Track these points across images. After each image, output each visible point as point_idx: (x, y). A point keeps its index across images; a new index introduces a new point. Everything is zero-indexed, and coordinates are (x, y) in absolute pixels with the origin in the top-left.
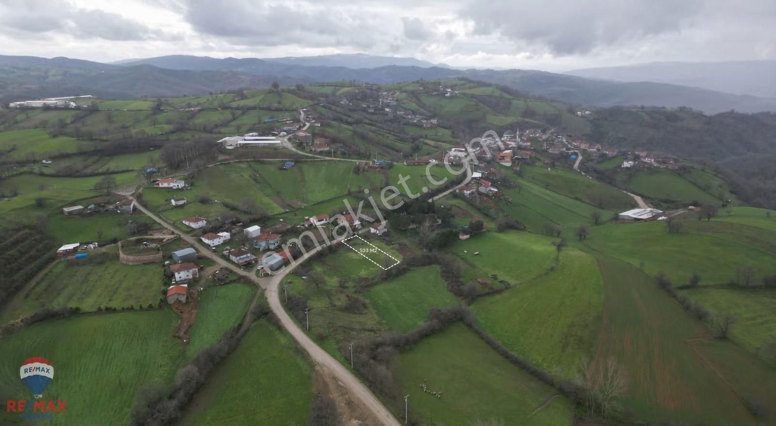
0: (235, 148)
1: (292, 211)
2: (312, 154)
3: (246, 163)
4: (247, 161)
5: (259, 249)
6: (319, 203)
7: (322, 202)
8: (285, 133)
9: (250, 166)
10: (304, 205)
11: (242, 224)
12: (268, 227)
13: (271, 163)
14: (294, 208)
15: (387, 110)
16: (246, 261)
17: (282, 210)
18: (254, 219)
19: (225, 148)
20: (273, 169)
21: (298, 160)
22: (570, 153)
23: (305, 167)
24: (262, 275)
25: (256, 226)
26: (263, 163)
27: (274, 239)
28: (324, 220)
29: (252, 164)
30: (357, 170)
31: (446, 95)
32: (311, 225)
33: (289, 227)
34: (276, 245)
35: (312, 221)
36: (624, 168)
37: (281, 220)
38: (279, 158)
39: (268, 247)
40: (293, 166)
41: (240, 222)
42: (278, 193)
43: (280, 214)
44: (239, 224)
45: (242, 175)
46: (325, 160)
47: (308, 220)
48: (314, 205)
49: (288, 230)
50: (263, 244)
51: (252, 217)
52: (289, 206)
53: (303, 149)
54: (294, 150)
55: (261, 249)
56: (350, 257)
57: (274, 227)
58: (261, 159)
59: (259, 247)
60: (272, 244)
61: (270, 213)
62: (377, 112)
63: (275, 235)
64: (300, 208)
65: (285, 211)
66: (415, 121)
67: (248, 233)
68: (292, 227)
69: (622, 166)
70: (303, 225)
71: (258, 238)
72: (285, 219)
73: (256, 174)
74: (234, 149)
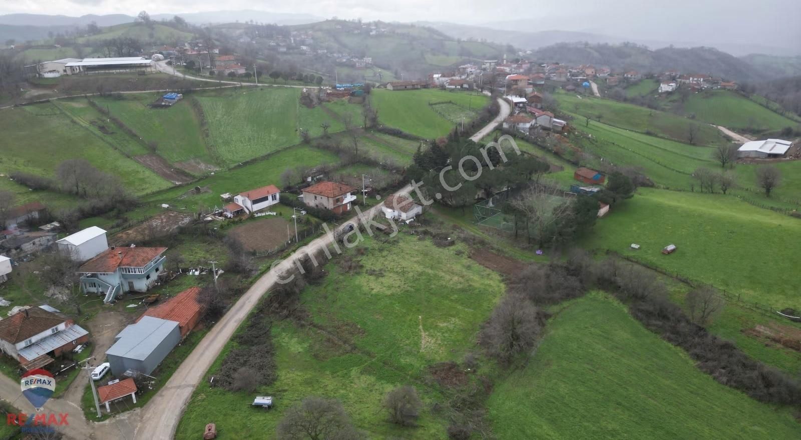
0: (61, 76)
1: (188, 184)
2: (216, 79)
3: (86, 101)
4: (86, 97)
5: (103, 295)
6: (246, 164)
7: (254, 161)
8: (160, 55)
9: (93, 105)
10: (213, 169)
11: (56, 224)
12: (130, 227)
13: (135, 98)
14: (194, 177)
15: (304, 48)
16: (51, 354)
17: (165, 184)
18: (93, 208)
19: (41, 77)
20: (138, 107)
21: (188, 90)
22: (579, 80)
23: (205, 102)
24: (103, 407)
25: (95, 227)
26: (120, 98)
27: (145, 261)
28: (270, 198)
29: (97, 102)
30: (307, 101)
31: (371, 33)
32: (240, 212)
33: (187, 220)
34: (154, 276)
35: (240, 203)
36: (662, 93)
37: (165, 206)
38: (150, 89)
39: (131, 285)
40: (180, 100)
41: (50, 221)
42: (153, 149)
43: (160, 192)
44: (49, 227)
45: (74, 122)
46: (241, 87)
47: (230, 200)
48: (235, 168)
49: (182, 231)
50: (113, 281)
51: (86, 205)
52: (181, 173)
53: (197, 72)
54: (180, 75)
55: (109, 297)
56: (366, 289)
57: (145, 225)
58: (112, 93)
59: (100, 290)
60: (139, 277)
61: (133, 193)
62: (291, 51)
63: (147, 249)
64: (207, 177)
65: (172, 186)
66: (344, 60)
67: (68, 249)
68: (195, 222)
69: (660, 91)
70: (221, 214)
71: (98, 263)
72: (173, 202)
73: (104, 118)
74: (59, 77)
